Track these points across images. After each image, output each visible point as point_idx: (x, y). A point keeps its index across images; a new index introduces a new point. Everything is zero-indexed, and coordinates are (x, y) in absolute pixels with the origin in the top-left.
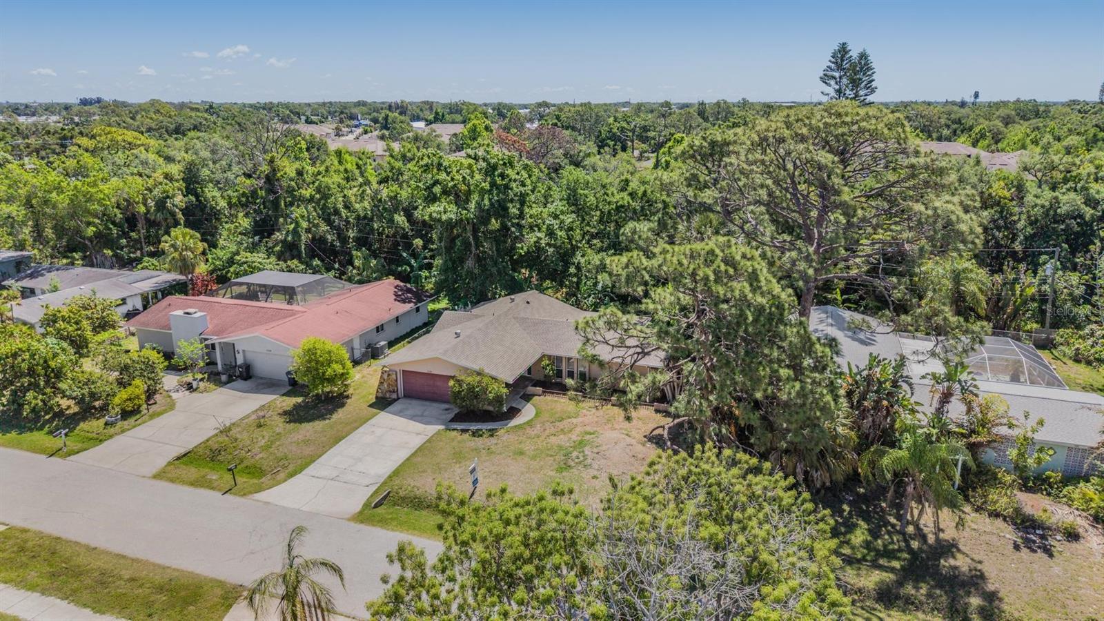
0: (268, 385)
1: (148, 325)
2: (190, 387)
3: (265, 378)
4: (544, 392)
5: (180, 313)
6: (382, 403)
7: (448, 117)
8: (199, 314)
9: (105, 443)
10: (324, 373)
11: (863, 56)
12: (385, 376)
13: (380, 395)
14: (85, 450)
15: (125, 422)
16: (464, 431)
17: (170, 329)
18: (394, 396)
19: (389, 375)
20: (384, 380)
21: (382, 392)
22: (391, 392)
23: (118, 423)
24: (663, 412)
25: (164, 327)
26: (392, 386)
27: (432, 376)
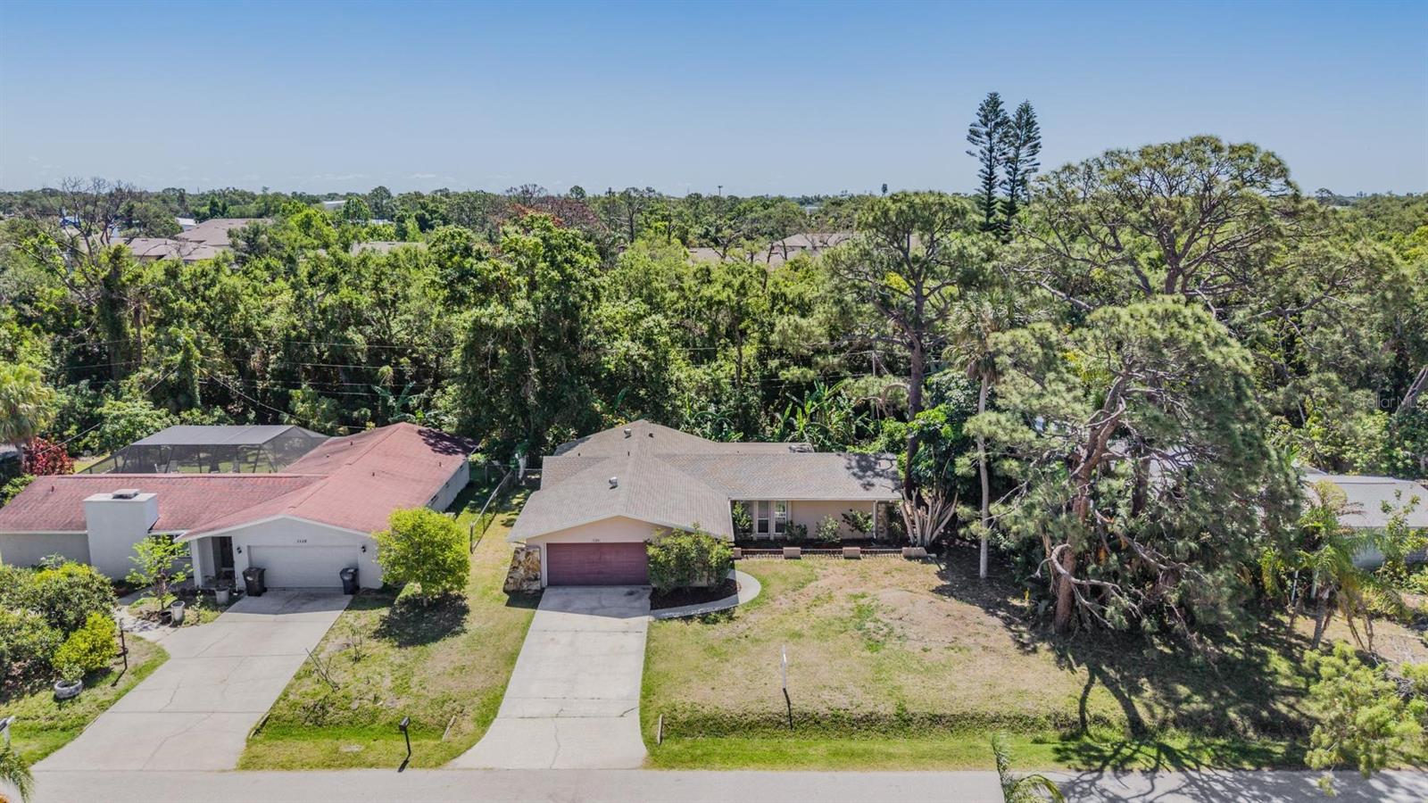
0: (306, 596)
1: (30, 526)
2: (165, 618)
3: (292, 589)
4: (743, 553)
5: (106, 497)
6: (523, 596)
7: (231, 209)
8: (143, 497)
9: (88, 731)
10: (444, 561)
11: (1025, 110)
12: (522, 557)
13: (511, 587)
14: (58, 747)
15: (95, 691)
16: (688, 618)
17: (85, 527)
18: (536, 586)
19: (528, 554)
20: (520, 562)
21: (515, 583)
22: (529, 579)
23: (84, 694)
24: (917, 558)
25: (66, 527)
26: (534, 570)
27: (598, 546)
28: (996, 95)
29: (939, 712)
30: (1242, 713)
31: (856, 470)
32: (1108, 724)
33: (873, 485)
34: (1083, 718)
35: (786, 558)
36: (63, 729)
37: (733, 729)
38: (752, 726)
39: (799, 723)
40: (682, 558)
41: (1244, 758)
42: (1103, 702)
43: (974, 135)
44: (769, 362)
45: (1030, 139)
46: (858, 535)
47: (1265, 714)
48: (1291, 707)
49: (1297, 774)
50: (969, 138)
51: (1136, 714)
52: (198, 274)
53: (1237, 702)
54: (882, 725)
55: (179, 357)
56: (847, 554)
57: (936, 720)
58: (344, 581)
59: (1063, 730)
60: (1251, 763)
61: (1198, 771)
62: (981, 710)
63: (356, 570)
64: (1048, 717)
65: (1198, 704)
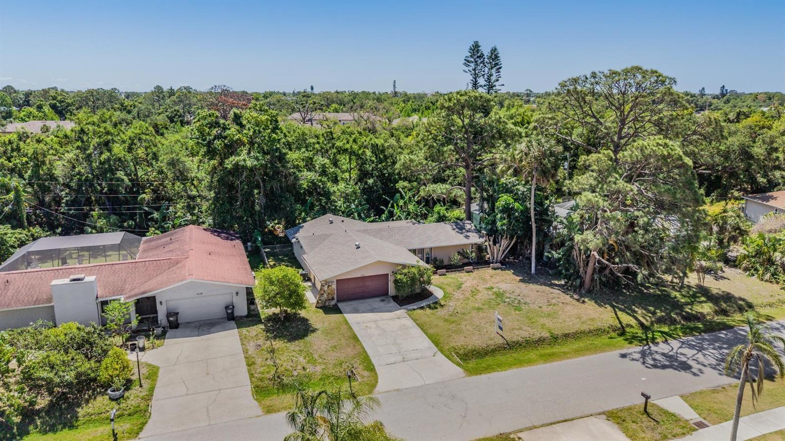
2: (133, 347)
3: (193, 322)
8: (89, 279)
11: (494, 50)
12: (325, 288)
13: (320, 305)
14: (145, 423)
15: (133, 391)
16: (422, 309)
18: (333, 303)
19: (329, 286)
20: (325, 291)
21: (322, 302)
22: (330, 300)
23: (127, 394)
24: (498, 268)
25: (35, 303)
26: (331, 294)
27: (363, 278)
28: (477, 42)
29: (567, 332)
30: (677, 314)
31: (457, 230)
32: (632, 327)
33: (469, 236)
34: (622, 326)
35: (440, 275)
36: (129, 415)
37: (486, 354)
38: (494, 351)
39: (513, 346)
40: (413, 279)
41: (693, 331)
42: (626, 319)
43: (467, 62)
44: (368, 181)
45: (497, 64)
46: (466, 261)
47: (684, 313)
48: (691, 309)
49: (714, 334)
50: (465, 64)
51: (640, 321)
52: (7, 142)
53: (672, 311)
54: (547, 341)
55: (12, 195)
56: (467, 270)
57: (567, 336)
58: (227, 313)
59: (617, 332)
60: (697, 332)
61: (681, 338)
62: (582, 329)
63: (233, 307)
64: (609, 328)
65: (659, 314)
